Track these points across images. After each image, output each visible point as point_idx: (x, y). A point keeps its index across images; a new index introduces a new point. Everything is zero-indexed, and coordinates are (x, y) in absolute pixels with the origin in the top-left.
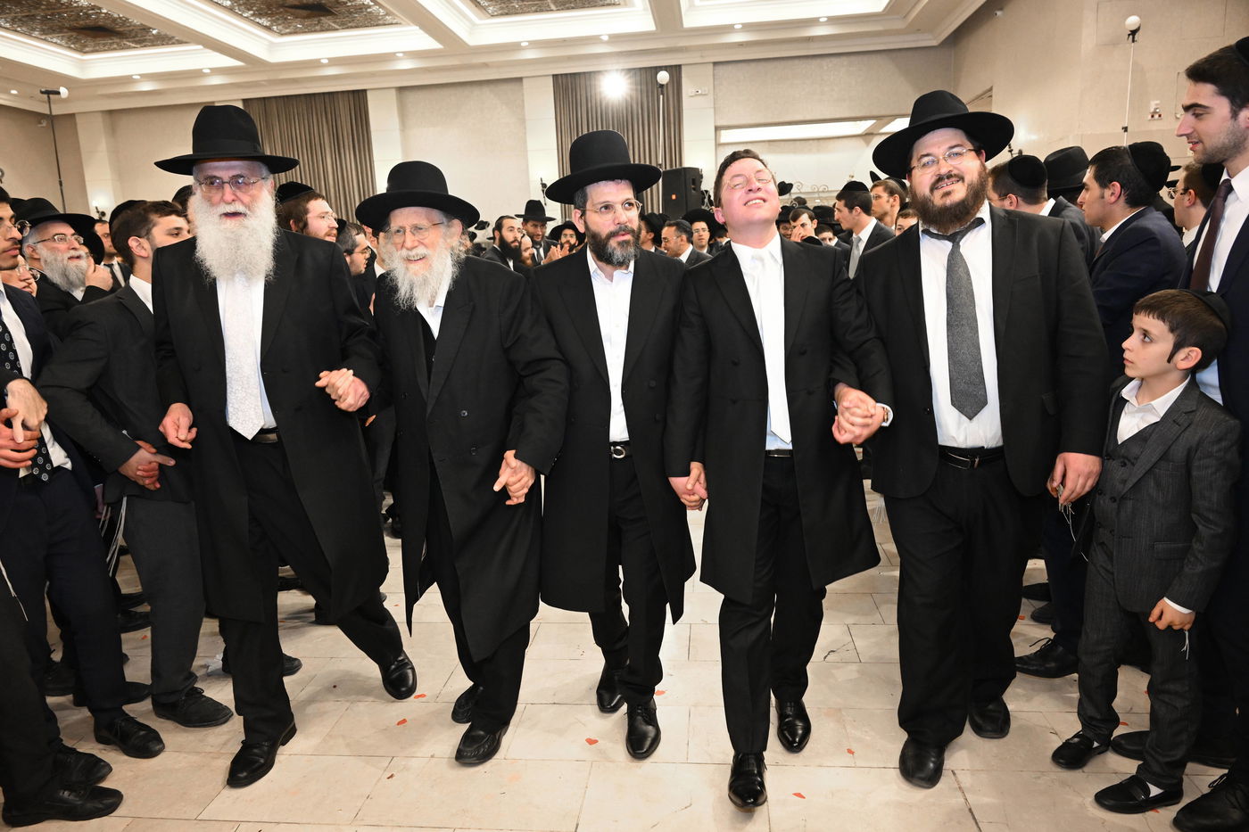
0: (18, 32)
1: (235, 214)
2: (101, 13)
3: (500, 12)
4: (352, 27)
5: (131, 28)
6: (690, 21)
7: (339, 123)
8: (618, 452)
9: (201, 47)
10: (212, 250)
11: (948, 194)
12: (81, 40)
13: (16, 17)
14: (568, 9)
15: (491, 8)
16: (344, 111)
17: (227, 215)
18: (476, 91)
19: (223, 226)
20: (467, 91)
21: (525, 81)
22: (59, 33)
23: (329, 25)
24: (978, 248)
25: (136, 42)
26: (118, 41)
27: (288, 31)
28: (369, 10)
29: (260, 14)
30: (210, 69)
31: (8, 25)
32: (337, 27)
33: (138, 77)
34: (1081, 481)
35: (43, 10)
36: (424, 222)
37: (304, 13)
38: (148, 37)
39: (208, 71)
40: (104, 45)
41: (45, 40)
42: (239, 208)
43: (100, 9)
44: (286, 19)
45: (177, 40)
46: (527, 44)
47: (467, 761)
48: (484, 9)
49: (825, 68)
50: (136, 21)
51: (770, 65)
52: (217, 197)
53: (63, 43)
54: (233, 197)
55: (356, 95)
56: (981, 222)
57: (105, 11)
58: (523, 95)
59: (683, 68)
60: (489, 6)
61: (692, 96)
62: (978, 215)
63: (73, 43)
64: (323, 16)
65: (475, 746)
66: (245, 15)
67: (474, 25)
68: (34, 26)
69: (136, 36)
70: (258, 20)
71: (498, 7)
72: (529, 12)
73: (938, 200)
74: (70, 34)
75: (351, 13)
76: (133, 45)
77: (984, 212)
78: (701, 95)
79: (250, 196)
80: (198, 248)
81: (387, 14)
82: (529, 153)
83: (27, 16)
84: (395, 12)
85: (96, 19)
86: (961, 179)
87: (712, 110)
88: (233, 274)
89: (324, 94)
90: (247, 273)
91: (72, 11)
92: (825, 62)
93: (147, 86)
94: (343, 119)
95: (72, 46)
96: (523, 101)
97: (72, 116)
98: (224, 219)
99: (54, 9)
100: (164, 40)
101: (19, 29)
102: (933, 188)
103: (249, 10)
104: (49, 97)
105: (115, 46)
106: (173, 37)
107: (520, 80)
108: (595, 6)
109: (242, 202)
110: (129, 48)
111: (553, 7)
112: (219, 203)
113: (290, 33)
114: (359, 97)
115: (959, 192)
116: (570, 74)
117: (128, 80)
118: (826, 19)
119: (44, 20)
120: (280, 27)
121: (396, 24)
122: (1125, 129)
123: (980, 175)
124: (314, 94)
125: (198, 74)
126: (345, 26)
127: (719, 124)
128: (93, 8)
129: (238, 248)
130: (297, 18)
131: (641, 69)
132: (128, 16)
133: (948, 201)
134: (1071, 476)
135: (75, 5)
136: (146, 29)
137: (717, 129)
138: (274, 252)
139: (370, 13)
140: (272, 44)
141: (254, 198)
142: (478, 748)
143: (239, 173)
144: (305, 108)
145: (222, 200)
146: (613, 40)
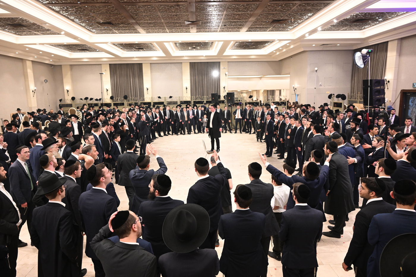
3: (182, 50)
5: (92, 50)
7: (135, 71)
9: (104, 53)
21: (183, 63)
26: (86, 51)
30: (106, 58)
59: (221, 62)
61: (223, 69)
67: (174, 52)
82: (183, 80)
93: (86, 60)
96: (182, 68)
97: (61, 65)
107: (181, 63)
114: (140, 65)
116: (194, 62)
121: (157, 51)
122: (315, 88)
127: (229, 75)
131: (211, 62)
136: (96, 50)
140: (123, 53)
146: (206, 56)
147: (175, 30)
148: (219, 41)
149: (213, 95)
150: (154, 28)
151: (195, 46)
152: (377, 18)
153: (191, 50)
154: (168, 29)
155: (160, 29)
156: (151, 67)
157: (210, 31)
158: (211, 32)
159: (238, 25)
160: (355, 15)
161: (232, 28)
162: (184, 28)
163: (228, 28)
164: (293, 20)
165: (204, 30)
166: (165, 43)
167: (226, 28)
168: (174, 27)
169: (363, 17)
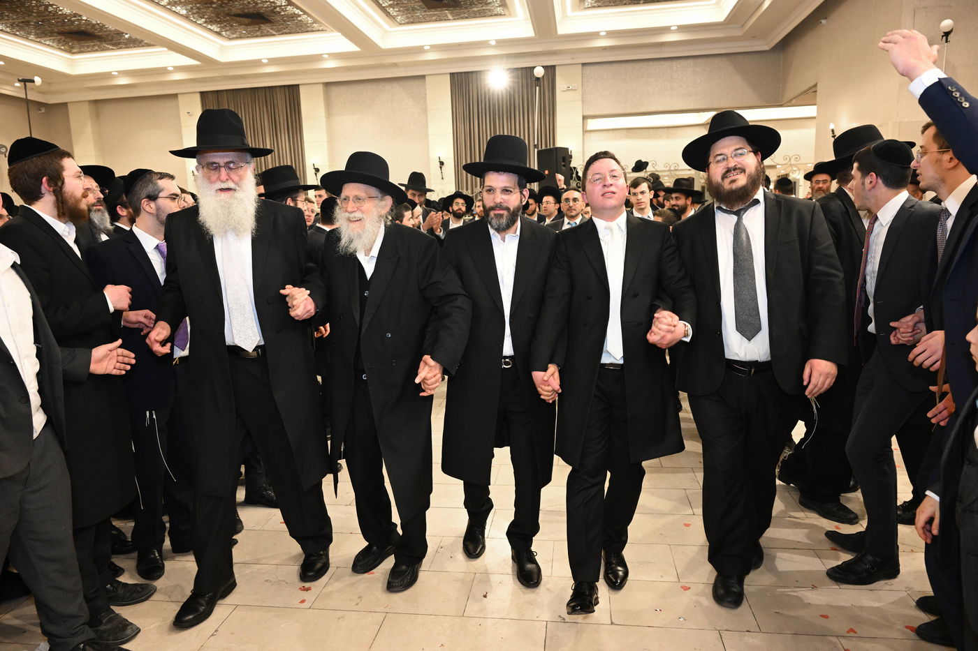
0: (17, 35)
1: (229, 189)
2: (82, 20)
3: (407, 21)
4: (286, 33)
5: (108, 32)
6: (563, 29)
7: (277, 111)
8: (507, 364)
9: (165, 49)
10: (210, 215)
11: (733, 181)
12: (69, 43)
13: (14, 23)
14: (462, 18)
15: (399, 17)
16: (281, 102)
17: (222, 190)
18: (388, 87)
19: (218, 198)
20: (381, 85)
21: (427, 78)
22: (50, 36)
23: (268, 31)
24: (755, 220)
25: (114, 45)
26: (98, 43)
27: (234, 36)
28: (299, 19)
29: (210, 21)
30: (173, 67)
31: (8, 30)
32: (274, 33)
33: (116, 73)
34: (822, 379)
35: (35, 17)
36: (362, 194)
37: (246, 20)
38: (122, 41)
39: (172, 69)
40: (88, 47)
41: (40, 42)
42: (231, 185)
43: (81, 16)
44: (232, 26)
45: (146, 43)
46: (429, 47)
47: (395, 589)
48: (393, 18)
49: (675, 68)
50: (112, 27)
51: (629, 66)
52: (214, 177)
53: (55, 45)
54: (227, 177)
55: (291, 89)
56: (757, 202)
57: (84, 18)
58: (425, 90)
59: (557, 68)
60: (398, 16)
61: (564, 91)
62: (756, 197)
63: (63, 46)
64: (262, 23)
65: (401, 578)
66: (199, 22)
67: (386, 31)
68: (29, 30)
69: (112, 40)
70: (209, 27)
71: (405, 16)
72: (430, 21)
73: (727, 185)
74: (59, 37)
75: (284, 21)
76: (111, 47)
77: (759, 195)
78: (572, 90)
79: (238, 176)
80: (200, 214)
81: (314, 22)
82: (430, 137)
83: (22, 22)
84: (321, 21)
85: (78, 25)
86: (743, 171)
87: (581, 102)
88: (226, 232)
89: (265, 88)
90: (237, 231)
91: (58, 18)
92: (675, 64)
93: (123, 81)
94: (280, 109)
95: (62, 47)
96: (426, 94)
97: (65, 104)
98: (219, 193)
99: (44, 16)
100: (134, 43)
101: (18, 33)
102: (724, 177)
103: (202, 18)
104: (25, 85)
105: (97, 48)
106: (143, 41)
107: (423, 77)
108: (485, 16)
109: (233, 181)
110: (108, 49)
111: (450, 17)
112: (216, 181)
113: (237, 38)
114: (293, 91)
115: (742, 180)
116: (465, 72)
117: (108, 75)
118: (676, 28)
119: (37, 25)
120: (228, 33)
121: (322, 30)
123: (756, 169)
124: (257, 88)
125: (163, 71)
126: (281, 32)
127: (585, 114)
128: (75, 15)
129: (230, 213)
130: (241, 25)
131: (522, 68)
132: (105, 24)
133: (734, 186)
134: (815, 375)
135: (60, 13)
136: (120, 34)
137: (585, 118)
138: (256, 216)
139: (301, 20)
140: (222, 46)
141: (241, 178)
142: (403, 580)
143: (231, 160)
144: (249, 100)
145: (219, 178)
146: (499, 44)
156: (326, 95)
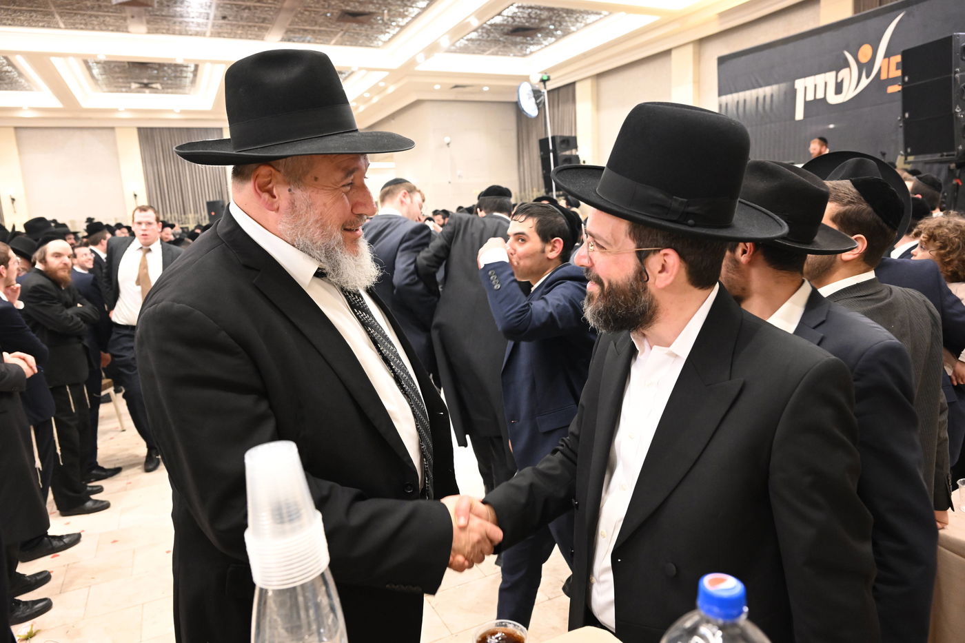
21: (116, 129)
146: (182, 112)
147: (83, 22)
148: (214, 62)
149: (212, 206)
150: (16, 8)
151: (148, 79)
152: (552, 27)
153: (139, 92)
154: (61, 17)
155: (35, 11)
156: (18, 140)
157: (186, 31)
158: (187, 34)
159: (259, 18)
160: (510, 14)
161: (243, 26)
162: (109, 16)
163: (234, 25)
164: (386, 17)
165: (167, 27)
166: (53, 59)
167: (227, 24)
168: (80, 9)
169: (527, 22)
